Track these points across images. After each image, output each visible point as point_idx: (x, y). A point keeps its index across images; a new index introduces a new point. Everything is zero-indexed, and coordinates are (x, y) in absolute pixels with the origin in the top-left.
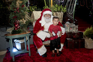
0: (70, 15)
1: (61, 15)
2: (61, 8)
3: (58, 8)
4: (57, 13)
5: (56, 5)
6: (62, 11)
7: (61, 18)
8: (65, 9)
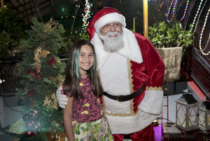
0: (204, 57)
1: (176, 56)
2: (176, 33)
3: (166, 35)
4: (163, 49)
5: (161, 24)
6: (179, 43)
7: (176, 65)
8: (189, 35)
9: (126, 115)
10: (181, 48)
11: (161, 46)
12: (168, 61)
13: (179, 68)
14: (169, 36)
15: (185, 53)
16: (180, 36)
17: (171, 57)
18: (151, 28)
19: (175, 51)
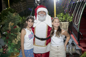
0: (76, 26)
1: (66, 25)
4: (62, 23)
5: (61, 14)
6: (67, 20)
8: (71, 18)
9: (43, 46)
10: (68, 22)
11: (61, 22)
12: (63, 27)
13: (67, 30)
14: (64, 18)
15: (70, 24)
16: (68, 18)
17: (64, 26)
18: (57, 15)
19: (66, 23)
